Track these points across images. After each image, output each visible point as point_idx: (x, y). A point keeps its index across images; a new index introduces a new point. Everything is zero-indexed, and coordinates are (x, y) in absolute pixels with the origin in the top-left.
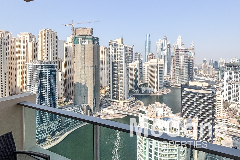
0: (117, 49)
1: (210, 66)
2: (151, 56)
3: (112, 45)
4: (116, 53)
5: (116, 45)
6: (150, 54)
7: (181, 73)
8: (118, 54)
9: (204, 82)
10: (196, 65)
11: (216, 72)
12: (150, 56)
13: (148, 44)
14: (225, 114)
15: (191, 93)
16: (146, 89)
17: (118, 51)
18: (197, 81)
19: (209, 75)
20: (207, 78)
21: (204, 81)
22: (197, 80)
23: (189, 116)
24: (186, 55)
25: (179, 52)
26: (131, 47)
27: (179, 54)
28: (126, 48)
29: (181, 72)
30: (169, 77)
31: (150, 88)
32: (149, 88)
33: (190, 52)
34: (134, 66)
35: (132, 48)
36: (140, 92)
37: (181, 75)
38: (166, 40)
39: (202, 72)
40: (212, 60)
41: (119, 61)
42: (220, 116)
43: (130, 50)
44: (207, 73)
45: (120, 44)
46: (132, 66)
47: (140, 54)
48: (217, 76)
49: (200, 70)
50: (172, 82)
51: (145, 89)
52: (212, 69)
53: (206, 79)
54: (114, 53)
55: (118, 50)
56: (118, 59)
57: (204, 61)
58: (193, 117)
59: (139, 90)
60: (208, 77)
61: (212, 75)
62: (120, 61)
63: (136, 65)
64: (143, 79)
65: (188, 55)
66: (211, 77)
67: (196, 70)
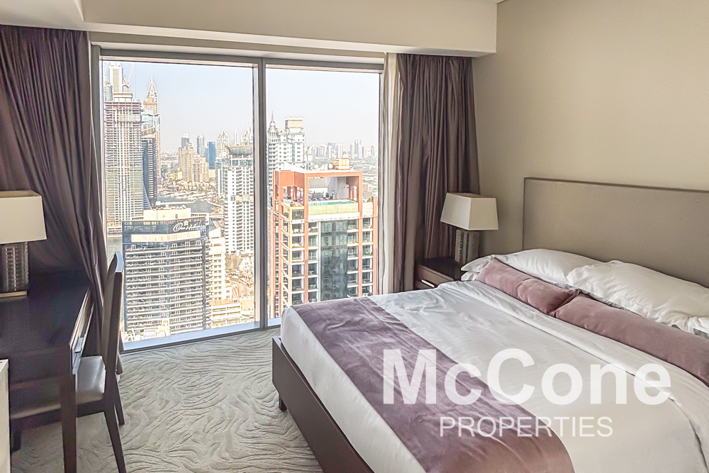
1: (199, 156)
7: (124, 185)
9: (179, 205)
10: (166, 156)
11: (212, 173)
14: (231, 291)
15: (150, 246)
18: (164, 206)
19: (197, 184)
20: (193, 193)
21: (181, 205)
22: (163, 203)
23: (146, 322)
24: (137, 122)
25: (116, 112)
27: (116, 120)
29: (124, 183)
33: (147, 112)
37: (124, 192)
39: (180, 176)
42: (220, 298)
44: (193, 180)
48: (213, 184)
49: (176, 172)
52: (203, 166)
53: (191, 198)
57: (185, 141)
58: (156, 322)
60: (194, 192)
61: (203, 185)
65: (141, 122)
66: (199, 190)
67: (164, 171)
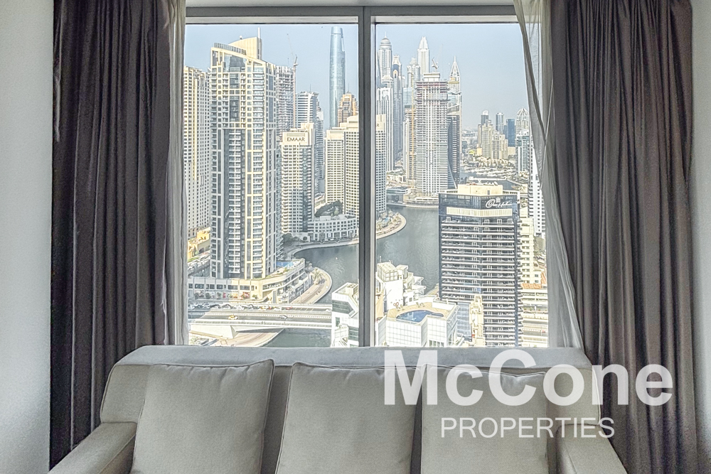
0: (240, 77)
1: (498, 133)
2: (346, 105)
3: (225, 64)
4: (238, 92)
5: (236, 63)
6: (346, 97)
7: (431, 159)
8: (244, 97)
10: (466, 133)
11: (512, 151)
12: (343, 103)
13: (338, 62)
14: (540, 276)
15: (464, 220)
16: (336, 225)
17: (244, 86)
18: (477, 182)
19: (496, 160)
20: (492, 170)
24: (443, 100)
25: (425, 91)
26: (285, 70)
27: (425, 98)
28: (272, 75)
29: (432, 156)
30: (400, 176)
31: (349, 217)
32: (347, 220)
33: (452, 90)
34: (297, 143)
35: (290, 74)
36: (318, 236)
37: (431, 165)
38: (388, 51)
39: (479, 152)
40: (500, 114)
41: (249, 126)
42: (528, 282)
43: (282, 82)
44: (492, 157)
45: (253, 60)
46: (292, 143)
47: (314, 99)
48: (513, 162)
49: (475, 148)
50: (409, 190)
51: (332, 225)
52: (502, 143)
53: (490, 174)
54: (229, 95)
55: (244, 80)
56: (247, 117)
57: (484, 118)
58: (469, 296)
59: (315, 229)
60: (494, 169)
61: (503, 162)
62: (251, 123)
63: (303, 139)
64: (327, 187)
65: (447, 100)
66: (500, 167)
67: (465, 147)
